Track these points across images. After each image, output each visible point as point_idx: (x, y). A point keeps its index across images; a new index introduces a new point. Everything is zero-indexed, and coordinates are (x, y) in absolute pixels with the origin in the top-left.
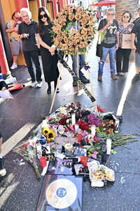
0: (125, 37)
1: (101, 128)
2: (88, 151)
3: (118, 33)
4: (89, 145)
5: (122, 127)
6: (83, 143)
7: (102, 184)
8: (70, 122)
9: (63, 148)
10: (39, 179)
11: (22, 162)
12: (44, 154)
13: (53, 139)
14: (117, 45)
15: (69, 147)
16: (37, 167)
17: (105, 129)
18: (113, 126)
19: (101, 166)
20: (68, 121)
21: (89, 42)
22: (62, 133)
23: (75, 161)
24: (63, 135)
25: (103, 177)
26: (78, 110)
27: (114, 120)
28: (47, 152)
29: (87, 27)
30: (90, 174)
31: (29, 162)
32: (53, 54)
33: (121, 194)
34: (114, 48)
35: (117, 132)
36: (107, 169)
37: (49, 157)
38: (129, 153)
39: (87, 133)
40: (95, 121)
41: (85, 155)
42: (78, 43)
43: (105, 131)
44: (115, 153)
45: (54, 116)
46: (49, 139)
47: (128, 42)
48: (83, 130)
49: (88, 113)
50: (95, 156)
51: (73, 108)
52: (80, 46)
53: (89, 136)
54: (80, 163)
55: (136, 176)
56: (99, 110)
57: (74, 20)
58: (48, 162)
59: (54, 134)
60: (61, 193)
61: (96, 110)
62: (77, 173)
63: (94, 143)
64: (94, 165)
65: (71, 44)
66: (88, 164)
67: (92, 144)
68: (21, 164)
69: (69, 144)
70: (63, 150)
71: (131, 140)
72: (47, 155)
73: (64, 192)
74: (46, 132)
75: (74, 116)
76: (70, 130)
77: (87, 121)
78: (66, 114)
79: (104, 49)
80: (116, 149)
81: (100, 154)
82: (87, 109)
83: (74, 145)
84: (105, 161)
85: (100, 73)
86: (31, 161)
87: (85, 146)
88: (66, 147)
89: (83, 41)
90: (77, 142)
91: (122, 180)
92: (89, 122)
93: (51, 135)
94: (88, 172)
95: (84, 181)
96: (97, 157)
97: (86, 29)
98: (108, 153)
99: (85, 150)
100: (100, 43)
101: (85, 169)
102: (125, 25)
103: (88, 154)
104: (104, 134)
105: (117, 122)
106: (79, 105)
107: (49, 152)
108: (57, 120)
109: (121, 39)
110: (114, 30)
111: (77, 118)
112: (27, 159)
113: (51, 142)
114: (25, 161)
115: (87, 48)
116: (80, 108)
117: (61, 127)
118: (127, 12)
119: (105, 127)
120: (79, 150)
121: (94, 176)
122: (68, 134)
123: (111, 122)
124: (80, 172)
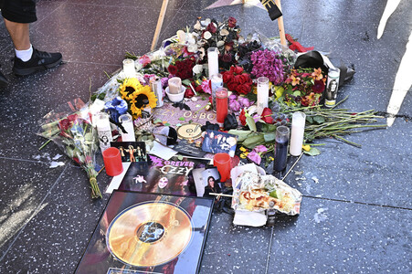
1: (287, 88)
2: (239, 145)
4: (247, 128)
5: (351, 93)
6: (228, 123)
7: (261, 220)
8: (204, 73)
9: (173, 133)
10: (97, 200)
11: (59, 160)
12: (118, 144)
13: (148, 109)
15: (190, 132)
16: (95, 173)
17: (297, 94)
18: (320, 87)
19: (265, 177)
20: (197, 69)
22: (177, 98)
24: (178, 105)
25: (266, 204)
26: (229, 42)
27: (326, 70)
28: (126, 138)
30: (235, 196)
31: (75, 161)
35: (331, 103)
37: (131, 150)
39: (245, 101)
40: (271, 68)
41: (232, 154)
43: (297, 99)
44: (314, 152)
46: (138, 111)
48: (236, 93)
49: (255, 46)
50: (257, 156)
51: (215, 32)
53: (252, 109)
54: (211, 167)
59: (151, 96)
60: (150, 233)
62: (201, 191)
63: (258, 125)
67: (252, 127)
68: (54, 165)
69: (192, 127)
70: (172, 138)
71: (367, 126)
72: (126, 145)
74: (130, 90)
76: (201, 92)
77: (249, 67)
78: (193, 49)
80: (318, 143)
81: (270, 153)
82: (255, 39)
83: (203, 129)
84: (284, 171)
86: (81, 159)
87: (232, 131)
88: (181, 132)
90: (214, 122)
92: (255, 70)
93: (142, 101)
94: (231, 192)
96: (264, 160)
98: (295, 151)
99: (232, 142)
103: (238, 153)
105: (334, 74)
107: (131, 138)
108: (165, 64)
111: (224, 64)
112: (71, 153)
113: (142, 116)
114: (65, 158)
116: (234, 36)
117: (175, 82)
119: (297, 88)
120: (214, 141)
121: (244, 201)
122: (195, 102)
123: (317, 74)
124: (208, 189)
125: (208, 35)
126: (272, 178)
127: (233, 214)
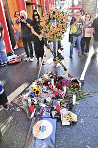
0: (87, 30)
1: (70, 87)
2: (61, 102)
3: (82, 27)
4: (62, 98)
5: (84, 87)
6: (58, 97)
7: (68, 124)
8: (51, 84)
9: (45, 100)
10: (29, 120)
12: (33, 104)
13: (39, 94)
14: (82, 35)
15: (49, 99)
16: (28, 112)
17: (72, 88)
18: (77, 87)
19: (68, 112)
20: (49, 83)
21: (63, 33)
22: (45, 90)
23: (52, 109)
24: (45, 92)
25: (69, 119)
26: (56, 76)
27: (78, 83)
28: (35, 103)
29: (62, 23)
30: (61, 117)
31: (23, 109)
32: (41, 39)
33: (81, 130)
34: (80, 37)
35: (80, 90)
36: (72, 114)
38: (87, 104)
39: (61, 91)
40: (67, 83)
41: (59, 105)
42: (56, 33)
43: (72, 90)
44: (78, 104)
45: (40, 80)
46: (36, 95)
47: (88, 33)
48: (58, 89)
49: (62, 78)
50: (65, 106)
51: (53, 75)
52: (57, 35)
53: (62, 93)
54: (55, 110)
55: (91, 118)
56: (69, 76)
57: (54, 18)
58: (35, 109)
59: (39, 91)
61: (67, 76)
62: (53, 116)
63: (65, 97)
64: (64, 111)
65: (51, 33)
66: (61, 111)
68: (18, 110)
69: (49, 98)
70: (45, 102)
71: (89, 96)
72: (35, 105)
73: (44, 128)
74: (35, 90)
75: (53, 80)
76: (50, 89)
77: (61, 83)
78: (48, 78)
79: (74, 37)
80: (79, 101)
81: (68, 104)
82: (62, 76)
83: (52, 99)
84: (72, 109)
85: (71, 53)
86: (24, 109)
87: (59, 99)
88: (47, 99)
89: (59, 32)
90: (54, 97)
91: (82, 121)
93: (37, 92)
94: (60, 116)
95: (58, 121)
96: (67, 106)
97: (61, 25)
98: (74, 103)
99: (59, 102)
100: (71, 33)
101: (59, 114)
102: (87, 22)
103: (61, 104)
104: (72, 92)
105: (80, 84)
106: (56, 73)
107: (36, 103)
108: (42, 82)
109: (84, 31)
110: (80, 25)
111: (55, 81)
112: (22, 107)
113: (38, 96)
114: (20, 108)
115: (62, 36)
116: (57, 75)
117: (44, 87)
118: (89, 14)
119: (72, 87)
120: (55, 102)
121: (64, 118)
122: (49, 91)
123: (76, 84)
124: (55, 115)
125: (51, 75)
126: (70, 112)
127: (62, 122)
